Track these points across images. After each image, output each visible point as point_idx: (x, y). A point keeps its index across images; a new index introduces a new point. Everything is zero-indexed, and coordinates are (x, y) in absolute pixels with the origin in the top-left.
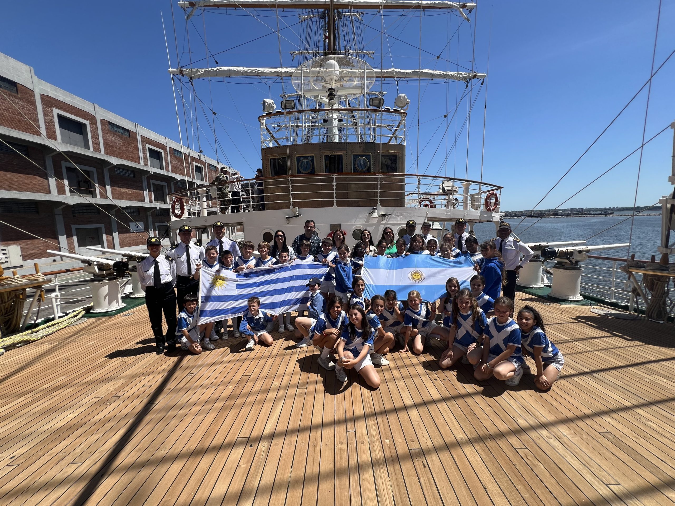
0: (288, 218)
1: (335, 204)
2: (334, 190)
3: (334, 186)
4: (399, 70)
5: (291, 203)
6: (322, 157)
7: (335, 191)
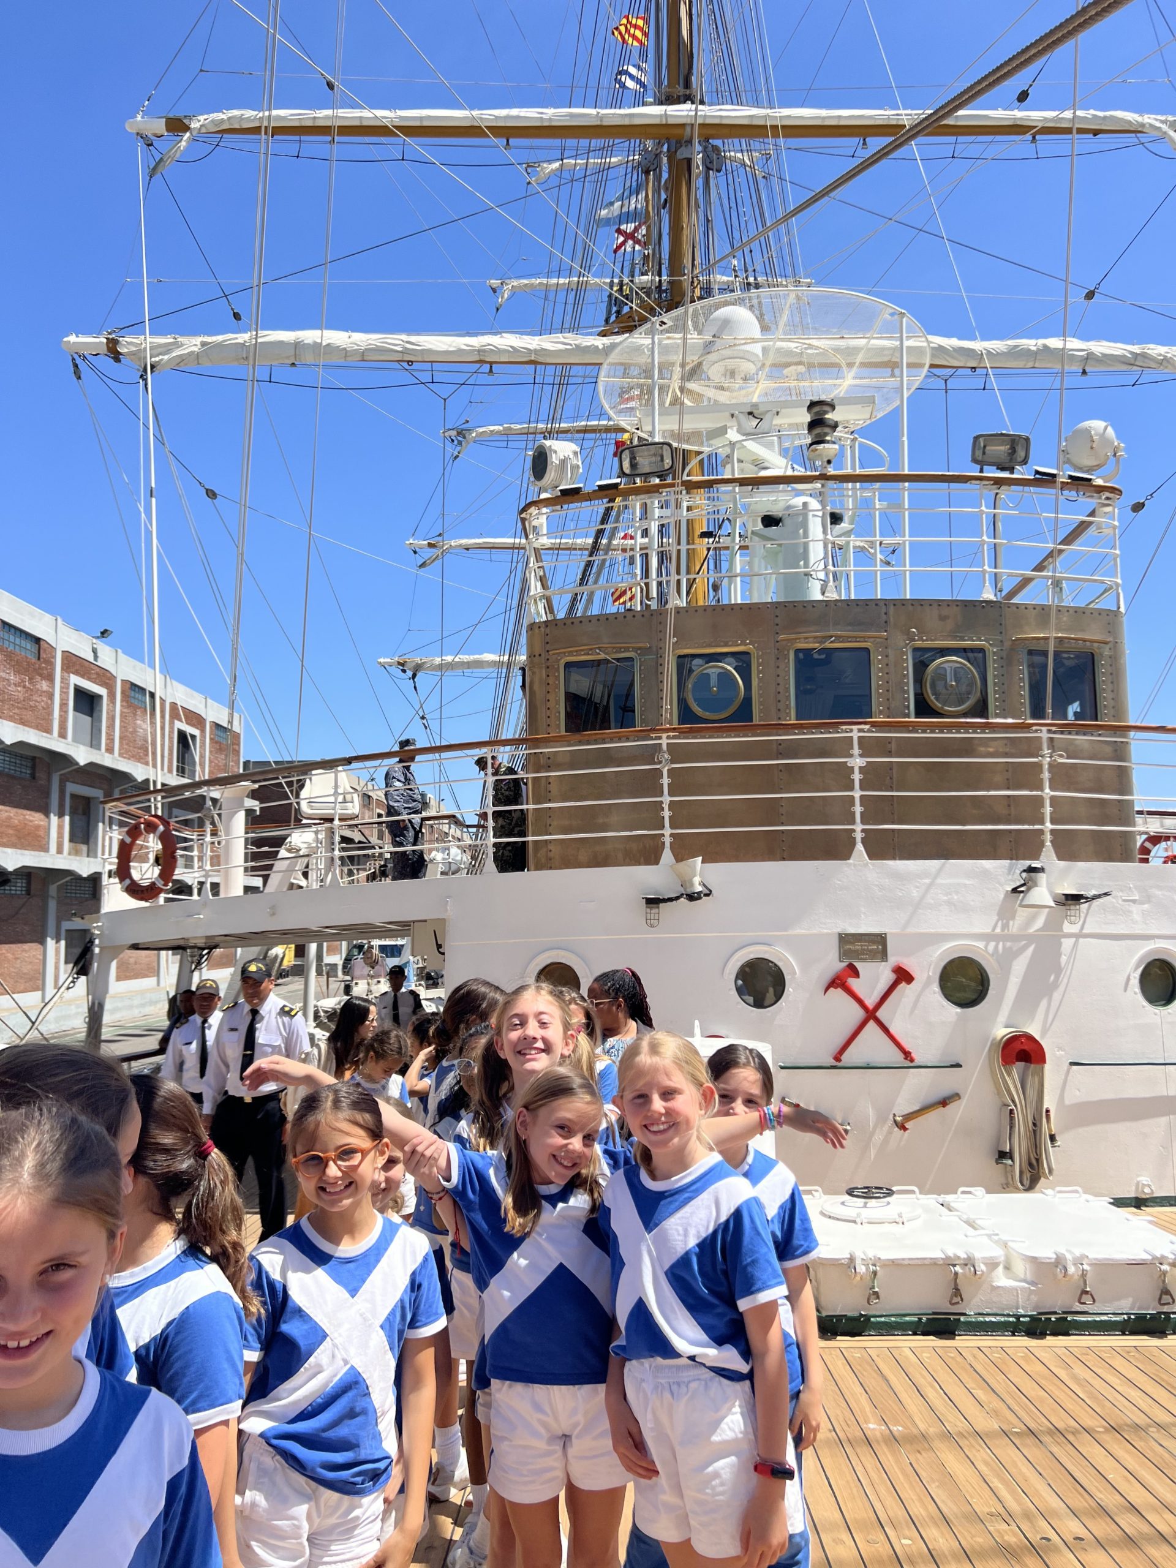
0: (653, 902)
1: (860, 847)
2: (852, 789)
3: (857, 770)
4: (954, 342)
5: (668, 840)
6: (787, 657)
7: (857, 794)
